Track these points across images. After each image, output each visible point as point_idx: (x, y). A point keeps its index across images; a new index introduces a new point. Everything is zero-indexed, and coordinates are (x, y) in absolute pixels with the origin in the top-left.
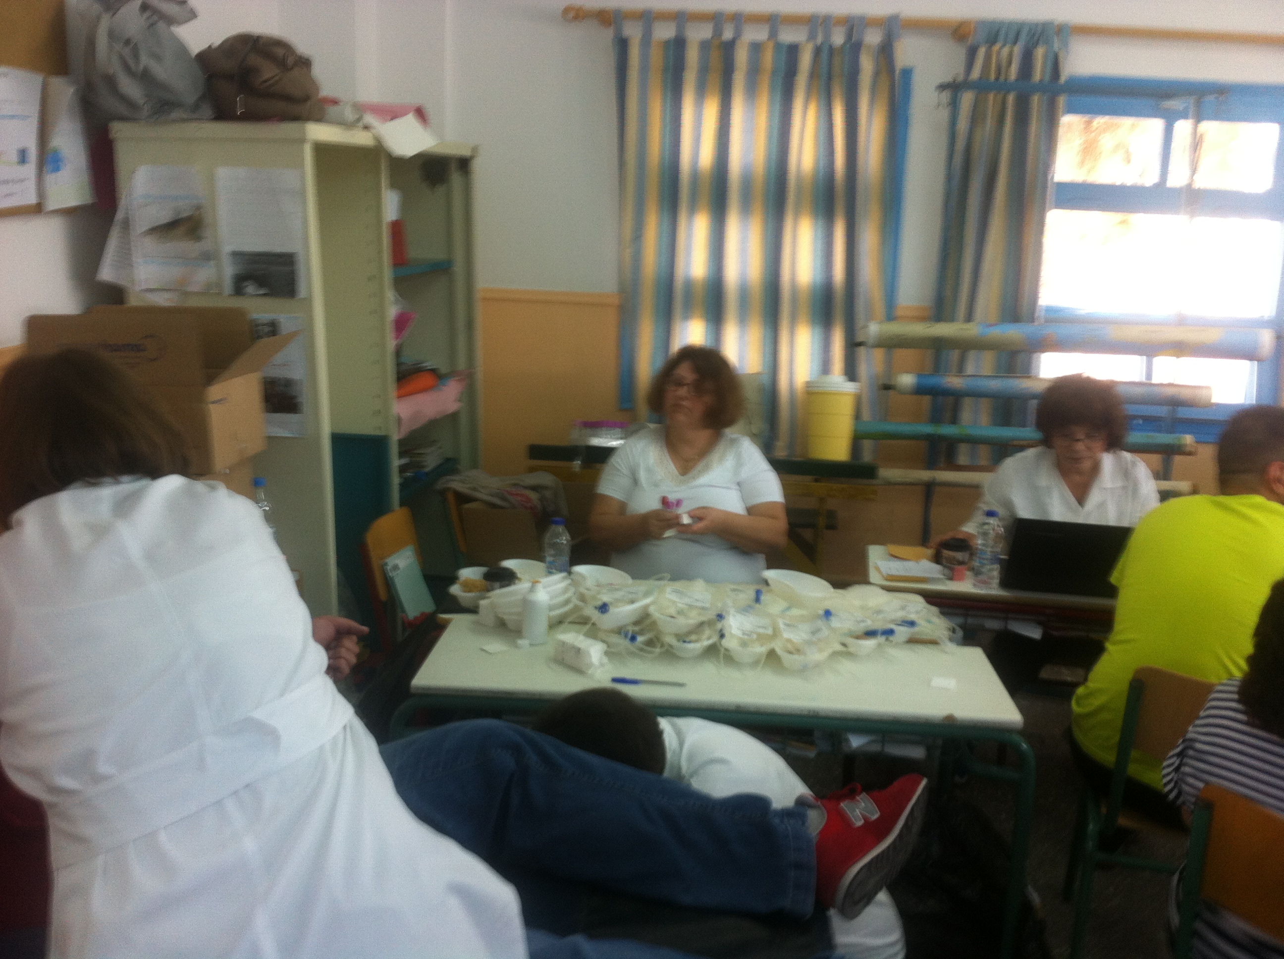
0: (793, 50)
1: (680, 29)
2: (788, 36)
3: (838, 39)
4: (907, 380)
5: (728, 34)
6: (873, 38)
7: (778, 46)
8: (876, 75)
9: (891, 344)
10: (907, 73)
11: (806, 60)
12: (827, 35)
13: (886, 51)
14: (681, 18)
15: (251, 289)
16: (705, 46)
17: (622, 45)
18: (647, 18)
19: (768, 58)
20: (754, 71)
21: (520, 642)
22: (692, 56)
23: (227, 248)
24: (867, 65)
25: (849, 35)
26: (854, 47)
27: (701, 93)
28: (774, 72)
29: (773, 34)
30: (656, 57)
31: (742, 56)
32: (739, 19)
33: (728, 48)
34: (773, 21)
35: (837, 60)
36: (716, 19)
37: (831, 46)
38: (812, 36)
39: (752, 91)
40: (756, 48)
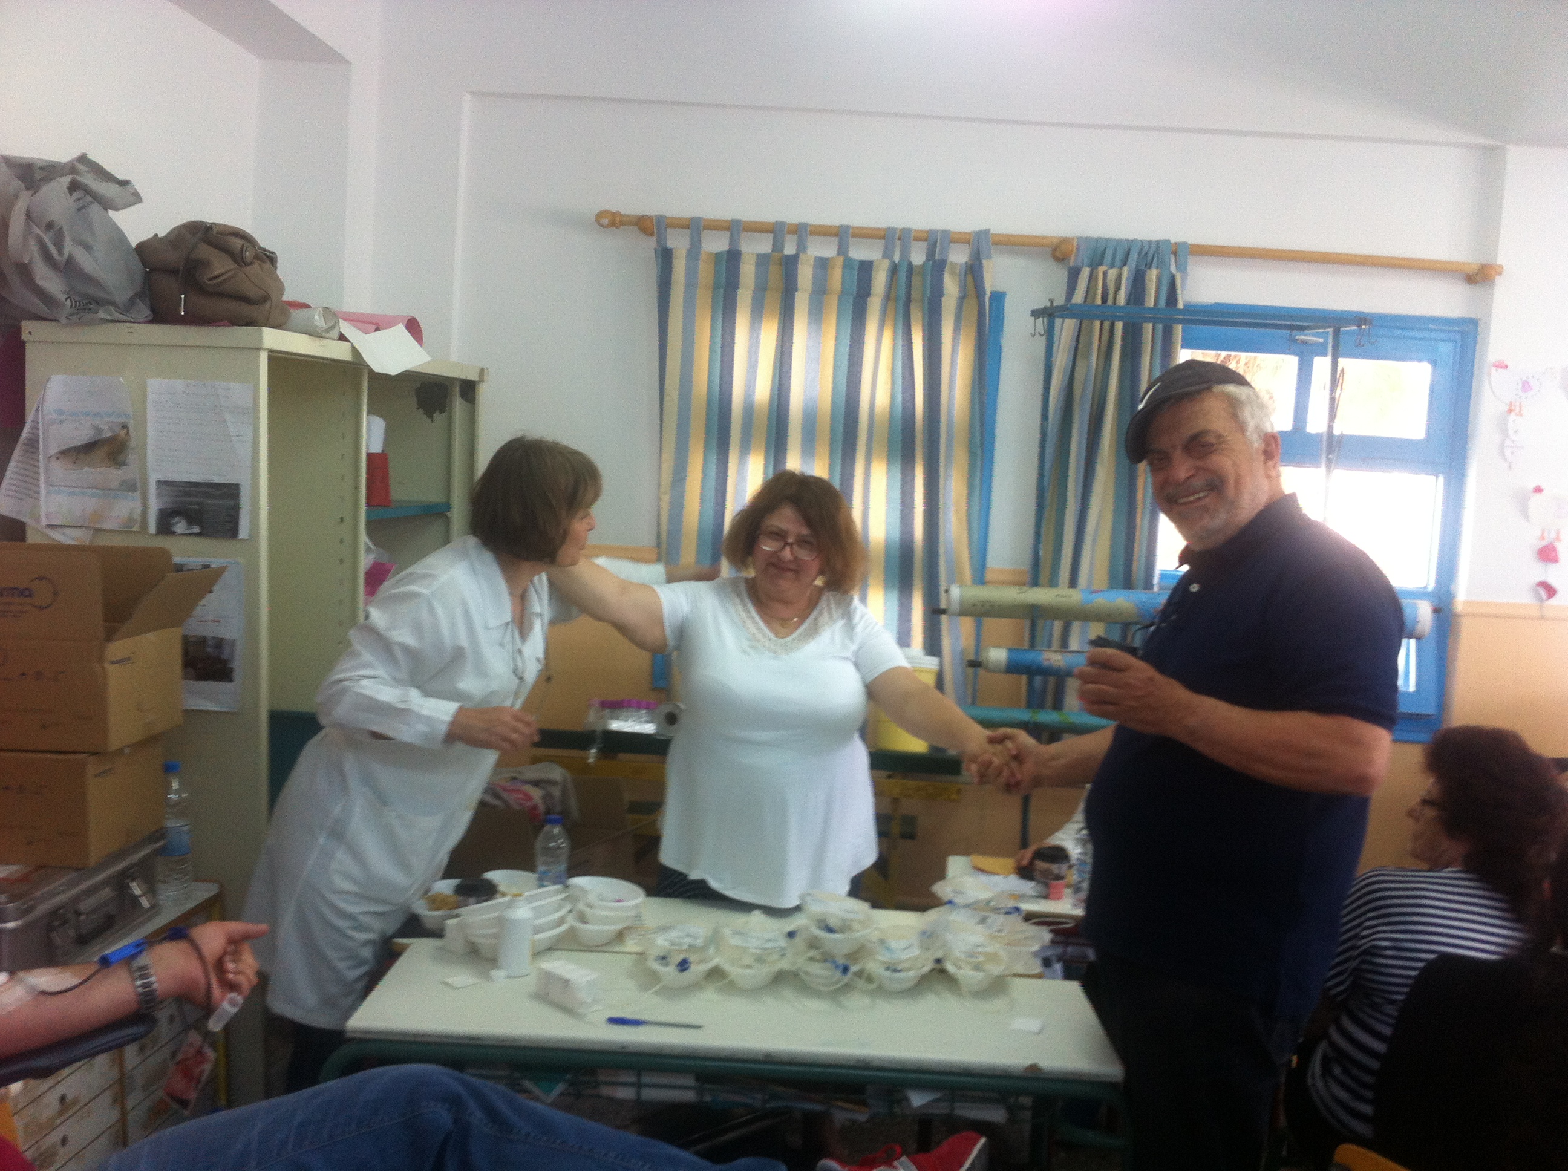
0: (866, 268)
1: (733, 241)
2: (859, 252)
3: (918, 257)
4: (998, 655)
5: (790, 249)
6: (959, 257)
7: (848, 263)
8: (962, 298)
9: (980, 612)
10: (998, 298)
11: (880, 280)
12: (905, 252)
13: (973, 272)
14: (734, 228)
15: (180, 526)
16: (762, 261)
17: (665, 256)
18: (695, 227)
19: (836, 275)
20: (820, 291)
21: (494, 973)
22: (748, 271)
23: (153, 478)
24: (951, 287)
25: (931, 254)
26: (937, 266)
27: (757, 313)
28: (844, 292)
29: (842, 250)
30: (705, 272)
31: (805, 274)
32: (802, 231)
33: (790, 265)
34: (842, 235)
35: (916, 281)
36: (776, 231)
37: (910, 264)
38: (887, 254)
39: (816, 314)
40: (823, 264)
